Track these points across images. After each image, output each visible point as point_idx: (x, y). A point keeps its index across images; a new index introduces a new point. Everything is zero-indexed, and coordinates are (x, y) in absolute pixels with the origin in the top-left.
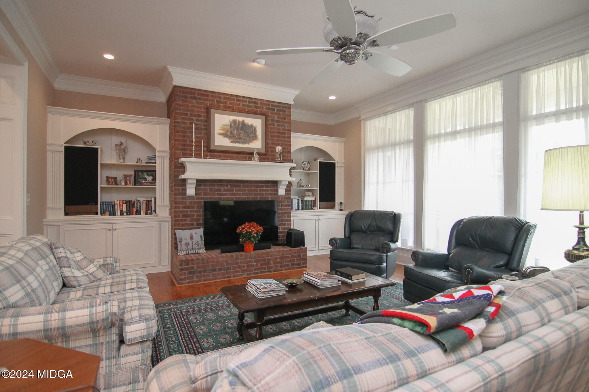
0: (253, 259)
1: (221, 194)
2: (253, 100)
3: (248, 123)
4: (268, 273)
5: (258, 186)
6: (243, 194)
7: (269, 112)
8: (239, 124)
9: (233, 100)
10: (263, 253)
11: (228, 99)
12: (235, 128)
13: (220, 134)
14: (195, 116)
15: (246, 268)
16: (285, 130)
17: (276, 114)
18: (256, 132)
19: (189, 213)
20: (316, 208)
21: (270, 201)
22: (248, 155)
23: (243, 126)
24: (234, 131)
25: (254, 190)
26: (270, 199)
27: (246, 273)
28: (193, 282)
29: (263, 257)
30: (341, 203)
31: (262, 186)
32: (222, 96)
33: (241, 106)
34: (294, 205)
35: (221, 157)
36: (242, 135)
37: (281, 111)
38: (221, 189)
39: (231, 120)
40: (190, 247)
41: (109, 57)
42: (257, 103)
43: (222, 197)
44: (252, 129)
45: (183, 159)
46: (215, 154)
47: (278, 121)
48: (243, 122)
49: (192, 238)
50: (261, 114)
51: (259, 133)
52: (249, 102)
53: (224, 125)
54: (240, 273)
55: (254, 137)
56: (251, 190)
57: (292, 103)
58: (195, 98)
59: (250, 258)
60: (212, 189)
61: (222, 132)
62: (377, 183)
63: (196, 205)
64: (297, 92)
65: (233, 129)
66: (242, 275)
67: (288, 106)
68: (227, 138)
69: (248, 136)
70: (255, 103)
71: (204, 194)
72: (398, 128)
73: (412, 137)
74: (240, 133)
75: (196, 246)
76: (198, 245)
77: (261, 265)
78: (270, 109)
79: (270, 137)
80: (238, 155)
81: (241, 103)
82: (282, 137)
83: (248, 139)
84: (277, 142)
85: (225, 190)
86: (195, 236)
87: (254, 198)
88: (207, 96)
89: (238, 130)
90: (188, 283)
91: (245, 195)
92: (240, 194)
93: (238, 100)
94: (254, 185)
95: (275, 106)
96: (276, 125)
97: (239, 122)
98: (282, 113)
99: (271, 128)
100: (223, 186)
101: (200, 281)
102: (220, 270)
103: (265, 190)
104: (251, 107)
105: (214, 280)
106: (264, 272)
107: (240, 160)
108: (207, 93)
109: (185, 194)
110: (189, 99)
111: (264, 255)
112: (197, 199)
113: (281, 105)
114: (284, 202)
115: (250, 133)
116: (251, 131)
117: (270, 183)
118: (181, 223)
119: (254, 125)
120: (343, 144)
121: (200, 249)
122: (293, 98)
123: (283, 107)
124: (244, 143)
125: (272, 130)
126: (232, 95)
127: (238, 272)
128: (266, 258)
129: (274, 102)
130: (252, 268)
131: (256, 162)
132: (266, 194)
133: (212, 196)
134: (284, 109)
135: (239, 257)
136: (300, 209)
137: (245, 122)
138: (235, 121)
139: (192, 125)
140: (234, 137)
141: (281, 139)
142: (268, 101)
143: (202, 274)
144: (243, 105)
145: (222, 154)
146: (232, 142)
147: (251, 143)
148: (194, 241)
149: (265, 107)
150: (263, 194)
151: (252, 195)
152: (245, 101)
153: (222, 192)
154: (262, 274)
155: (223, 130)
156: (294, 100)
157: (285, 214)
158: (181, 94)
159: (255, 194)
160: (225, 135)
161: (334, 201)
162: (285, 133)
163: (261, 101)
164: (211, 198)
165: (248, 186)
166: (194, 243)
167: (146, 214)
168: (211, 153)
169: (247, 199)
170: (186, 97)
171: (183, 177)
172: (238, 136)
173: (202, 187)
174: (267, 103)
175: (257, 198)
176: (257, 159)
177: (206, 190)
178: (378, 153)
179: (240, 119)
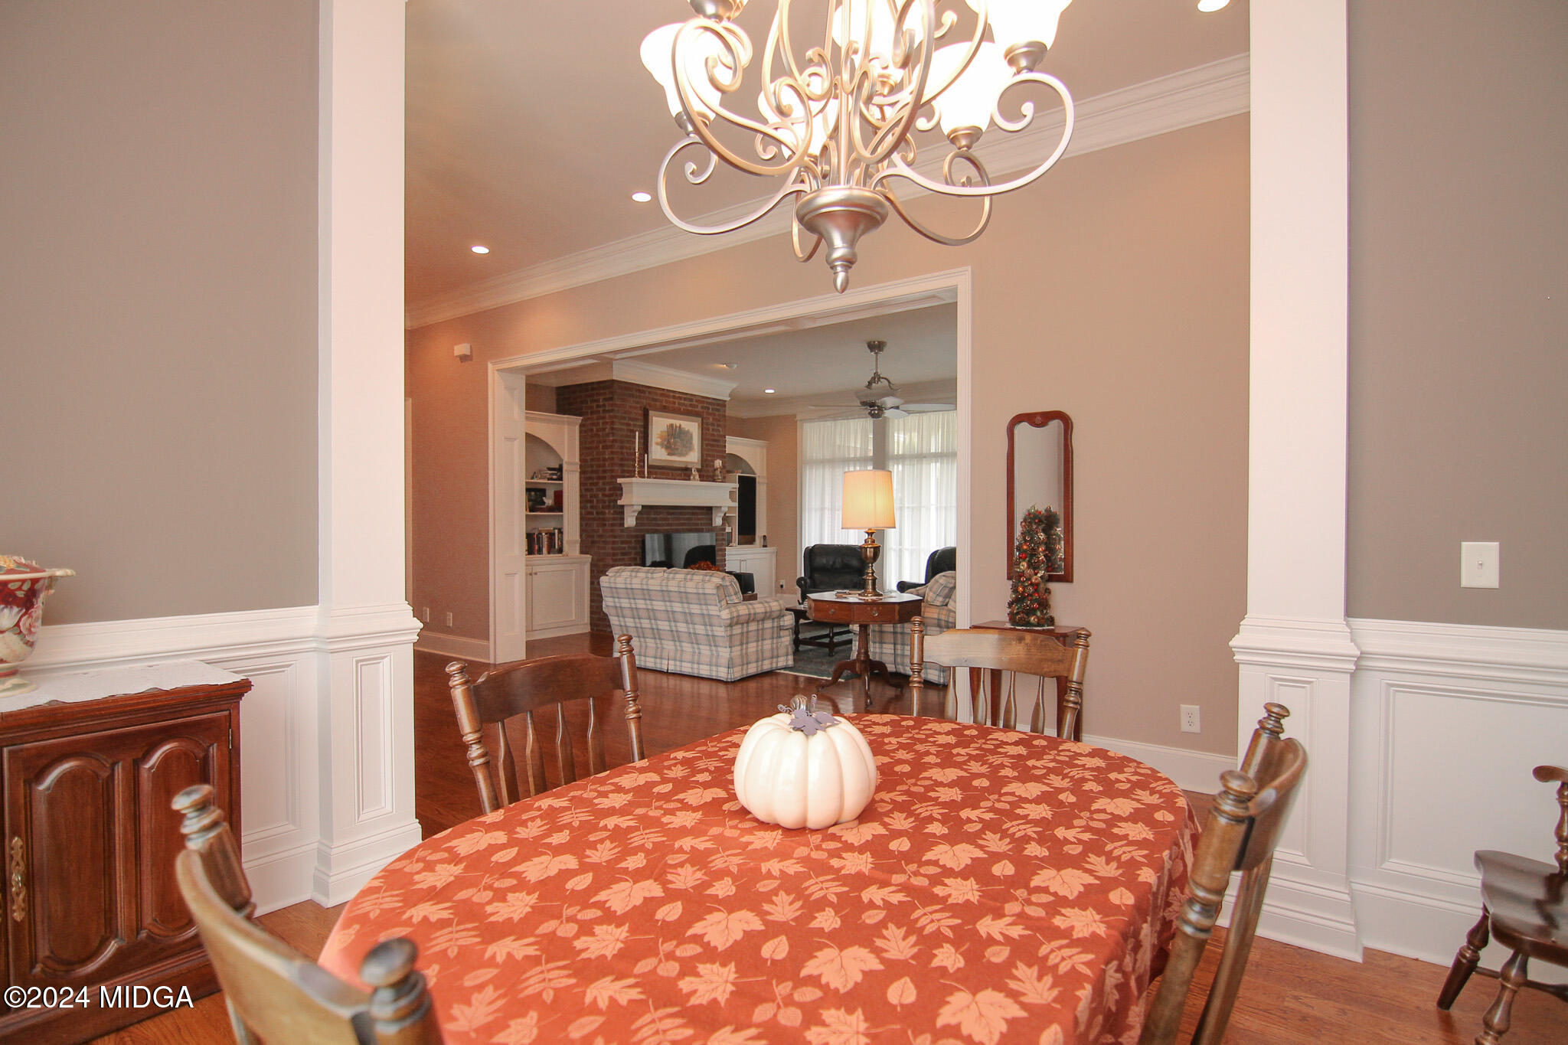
1: (657, 525)
2: (688, 397)
3: (685, 428)
5: (694, 514)
6: (678, 524)
7: (705, 412)
8: (675, 430)
9: (670, 396)
11: (665, 395)
12: (672, 434)
13: (657, 444)
14: (632, 421)
16: (720, 435)
17: (710, 414)
18: (693, 439)
19: (627, 550)
20: (734, 544)
22: (684, 473)
23: (680, 432)
24: (671, 439)
25: (690, 520)
30: (764, 536)
31: (697, 514)
32: (659, 391)
33: (677, 405)
36: (679, 444)
37: (716, 411)
38: (657, 519)
39: (668, 424)
42: (693, 400)
44: (689, 437)
45: (619, 480)
46: (655, 471)
47: (713, 425)
48: (679, 426)
50: (697, 414)
51: (696, 440)
52: (685, 399)
53: (662, 431)
55: (689, 446)
56: (686, 519)
57: (728, 399)
58: (632, 396)
60: (648, 518)
61: (659, 440)
62: (822, 509)
63: (633, 540)
64: (734, 386)
65: (670, 436)
67: (723, 403)
68: (664, 448)
69: (685, 445)
70: (691, 400)
71: (641, 525)
72: (852, 445)
73: (871, 454)
74: (676, 442)
78: (705, 408)
79: (707, 446)
80: (674, 472)
81: (677, 401)
83: (685, 448)
84: (712, 453)
85: (661, 519)
89: (674, 438)
91: (680, 526)
92: (675, 525)
93: (674, 397)
94: (690, 513)
95: (710, 403)
96: (711, 429)
97: (676, 427)
98: (717, 413)
99: (708, 435)
100: (659, 513)
103: (700, 519)
104: (687, 405)
107: (683, 480)
108: (644, 389)
109: (623, 525)
112: (639, 531)
113: (717, 402)
114: (719, 535)
115: (687, 441)
117: (706, 509)
119: (691, 430)
120: (765, 451)
122: (729, 392)
123: (718, 405)
124: (681, 455)
125: (708, 437)
126: (668, 390)
129: (710, 398)
131: (695, 482)
132: (701, 524)
134: (720, 408)
137: (681, 426)
138: (672, 425)
140: (670, 447)
141: (716, 448)
142: (703, 397)
144: (679, 404)
145: (659, 471)
146: (670, 454)
147: (687, 454)
149: (700, 405)
150: (698, 524)
151: (687, 525)
152: (681, 398)
153: (658, 522)
155: (660, 437)
156: (730, 395)
157: (720, 552)
158: (620, 391)
159: (690, 525)
160: (662, 444)
161: (755, 534)
162: (719, 441)
163: (697, 398)
165: (684, 514)
167: (549, 553)
168: (648, 471)
170: (625, 395)
171: (619, 502)
172: (674, 446)
174: (703, 400)
176: (697, 477)
177: (643, 519)
178: (824, 468)
179: (677, 422)
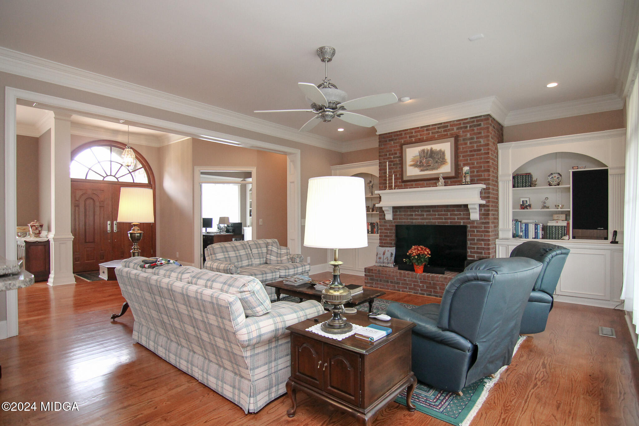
0: (419, 280)
1: (413, 219)
2: (443, 125)
3: (436, 149)
4: (435, 297)
5: (448, 211)
6: (433, 219)
7: (460, 131)
8: (427, 153)
9: (423, 131)
10: (428, 277)
11: (419, 131)
12: (424, 157)
13: (411, 165)
14: (392, 154)
15: (413, 286)
16: (480, 146)
17: (469, 131)
18: (445, 156)
19: (389, 234)
20: (567, 237)
21: (462, 226)
23: (432, 154)
24: (423, 159)
25: (444, 215)
26: (462, 224)
27: (413, 291)
28: (372, 287)
29: (429, 280)
30: (615, 232)
31: (453, 211)
32: (413, 131)
33: (431, 135)
34: (529, 232)
35: (413, 186)
36: (430, 162)
37: (475, 126)
38: (413, 214)
39: (420, 151)
40: (381, 260)
41: (341, 130)
42: (447, 126)
43: (414, 221)
44: (441, 155)
45: (379, 192)
46: (408, 183)
47: (471, 139)
48: (431, 149)
49: (384, 254)
50: (452, 136)
51: (448, 156)
52: (439, 128)
53: (414, 157)
54: (408, 290)
55: (443, 162)
56: (441, 215)
57: (490, 112)
58: (392, 140)
59: (416, 278)
60: (406, 214)
61: (412, 163)
63: (393, 228)
65: (422, 159)
66: (410, 292)
67: (484, 118)
68: (417, 167)
69: (437, 162)
70: (444, 127)
71: (400, 219)
74: (429, 161)
75: (386, 261)
76: (387, 260)
77: (427, 287)
78: (461, 128)
79: (461, 158)
80: (428, 182)
81: (431, 132)
82: (476, 155)
83: (436, 164)
84: (471, 162)
85: (416, 215)
86: (386, 252)
87: (443, 222)
88: (401, 134)
89: (426, 158)
90: (370, 287)
91: (434, 220)
92: (430, 219)
94: (444, 210)
95: (468, 123)
96: (468, 143)
97: (428, 150)
98: (476, 128)
99: (463, 148)
100: (415, 211)
101: (378, 287)
102: (392, 282)
103: (456, 215)
104: (441, 132)
105: (386, 289)
106: (430, 295)
107: (430, 187)
108: (401, 133)
110: (388, 142)
111: (430, 279)
112: (395, 222)
113: (475, 119)
114: (480, 227)
115: (439, 159)
116: (440, 156)
117: (463, 206)
118: (383, 242)
119: (443, 150)
120: (623, 138)
121: (388, 263)
122: (489, 107)
123: (478, 121)
124: (433, 169)
125: (464, 150)
126: (422, 127)
127: (406, 288)
128: (432, 282)
129: (467, 119)
130: (418, 288)
131: (441, 187)
132: (458, 219)
133: (405, 221)
134: (479, 123)
135: (407, 275)
136: (541, 237)
137: (433, 149)
138: (423, 151)
139: (386, 163)
140: (423, 165)
141: (475, 157)
142: (459, 120)
143: (379, 282)
145: (414, 183)
146: (421, 171)
147: (439, 168)
148: (385, 256)
149: (455, 128)
150: (454, 219)
151: (442, 219)
152: (434, 129)
153: (414, 217)
154: (428, 296)
155: (413, 161)
157: (481, 241)
158: (383, 140)
159: (445, 219)
160: (415, 165)
162: (480, 150)
163: (452, 123)
164: (405, 222)
165: (438, 211)
166: (385, 258)
168: (405, 184)
169: (437, 224)
170: (386, 141)
172: (426, 164)
173: (398, 213)
174: (458, 122)
175: (447, 222)
177: (401, 215)
179: (428, 147)
